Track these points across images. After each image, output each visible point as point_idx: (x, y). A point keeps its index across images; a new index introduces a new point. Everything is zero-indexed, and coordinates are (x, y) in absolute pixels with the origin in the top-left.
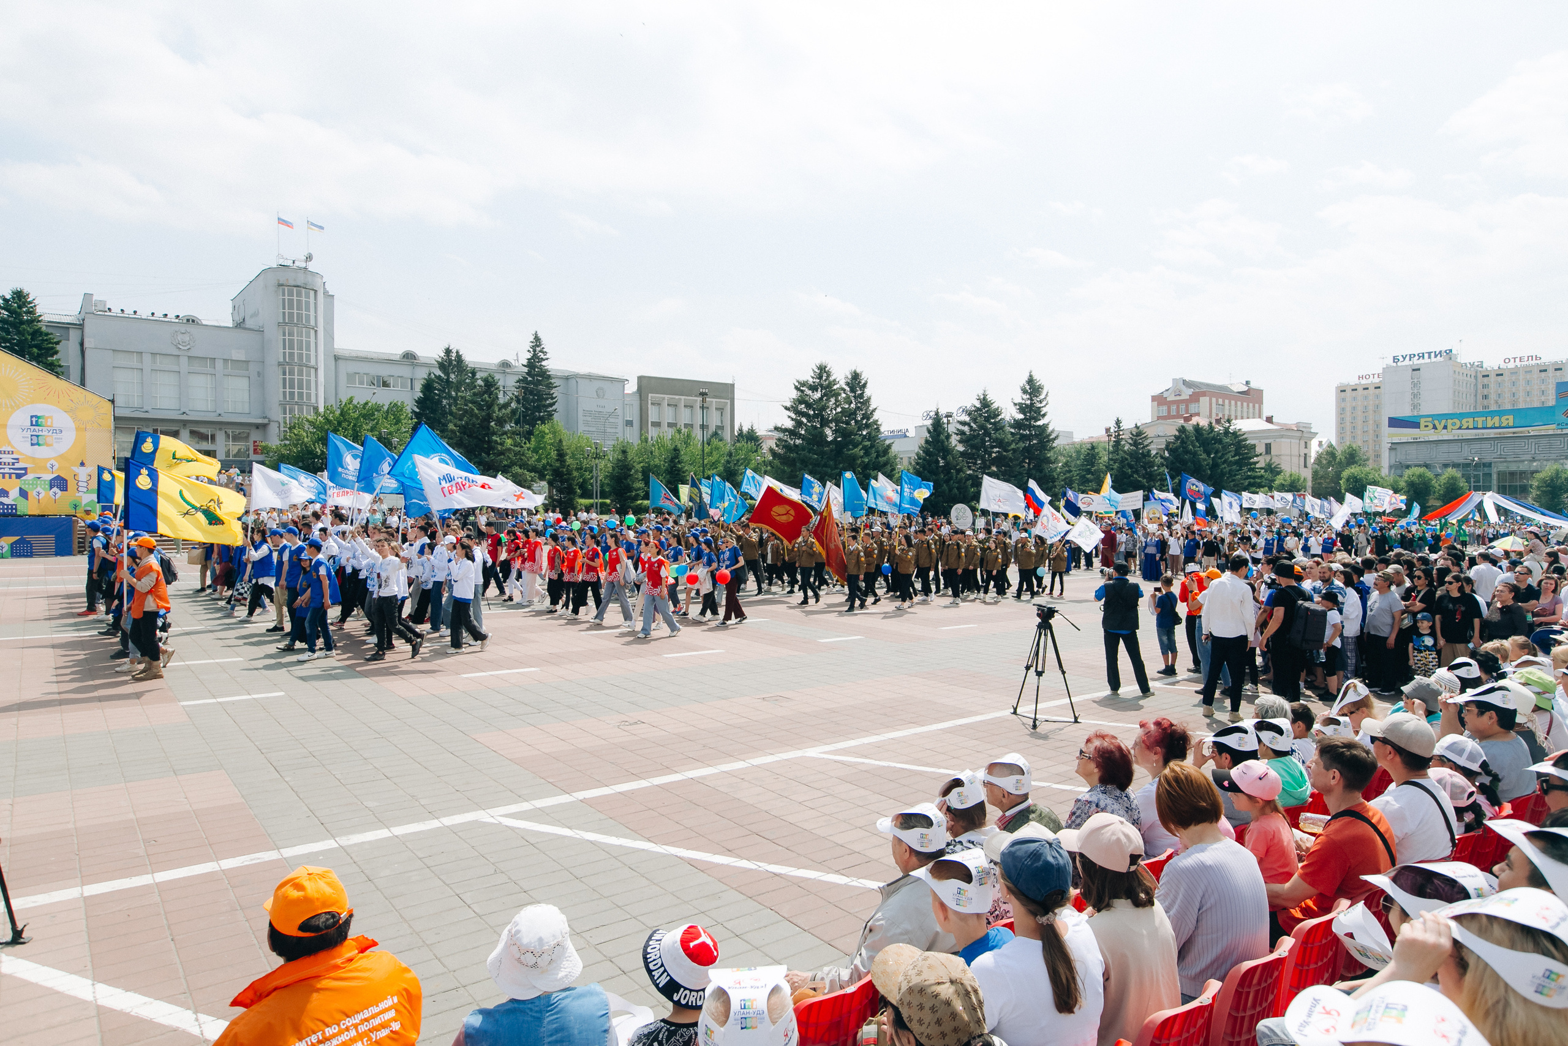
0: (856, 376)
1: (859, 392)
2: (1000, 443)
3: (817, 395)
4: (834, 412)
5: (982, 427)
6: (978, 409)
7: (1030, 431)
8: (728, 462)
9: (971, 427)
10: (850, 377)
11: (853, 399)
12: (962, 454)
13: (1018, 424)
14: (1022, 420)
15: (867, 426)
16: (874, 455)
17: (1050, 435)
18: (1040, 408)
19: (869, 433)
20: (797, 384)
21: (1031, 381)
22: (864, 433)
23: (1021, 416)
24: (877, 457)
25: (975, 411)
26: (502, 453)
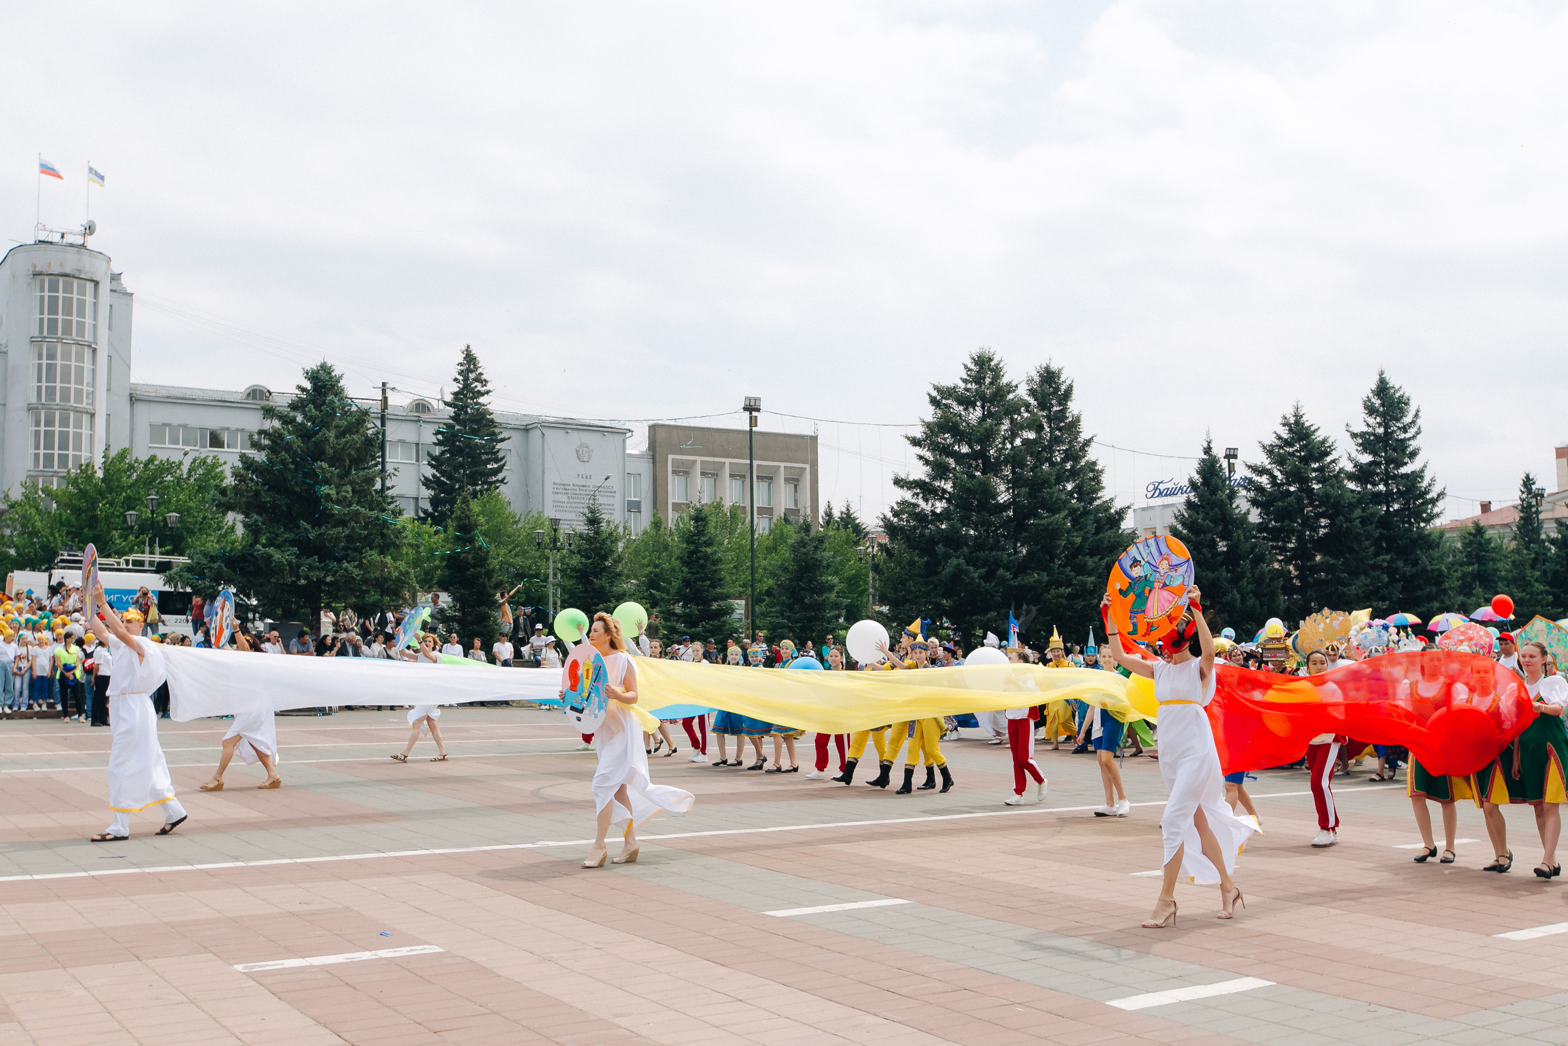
0: (1049, 377)
1: (1055, 409)
2: (1334, 506)
3: (975, 415)
4: (1009, 446)
5: (1296, 476)
6: (1287, 443)
7: (1386, 485)
8: (802, 543)
9: (1274, 477)
10: (1037, 379)
11: (1044, 421)
12: (1261, 527)
13: (1363, 474)
14: (1371, 463)
15: (1074, 474)
16: (1091, 528)
17: (1427, 492)
18: (1403, 441)
19: (1078, 489)
20: (934, 393)
21: (1383, 389)
22: (1069, 487)
23: (1366, 458)
24: (1098, 530)
25: (1280, 447)
26: (342, 523)
